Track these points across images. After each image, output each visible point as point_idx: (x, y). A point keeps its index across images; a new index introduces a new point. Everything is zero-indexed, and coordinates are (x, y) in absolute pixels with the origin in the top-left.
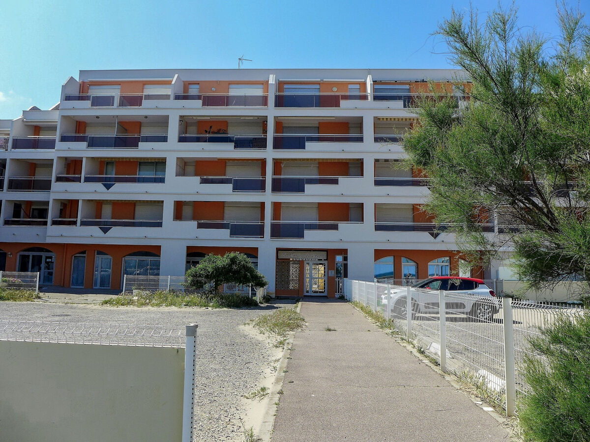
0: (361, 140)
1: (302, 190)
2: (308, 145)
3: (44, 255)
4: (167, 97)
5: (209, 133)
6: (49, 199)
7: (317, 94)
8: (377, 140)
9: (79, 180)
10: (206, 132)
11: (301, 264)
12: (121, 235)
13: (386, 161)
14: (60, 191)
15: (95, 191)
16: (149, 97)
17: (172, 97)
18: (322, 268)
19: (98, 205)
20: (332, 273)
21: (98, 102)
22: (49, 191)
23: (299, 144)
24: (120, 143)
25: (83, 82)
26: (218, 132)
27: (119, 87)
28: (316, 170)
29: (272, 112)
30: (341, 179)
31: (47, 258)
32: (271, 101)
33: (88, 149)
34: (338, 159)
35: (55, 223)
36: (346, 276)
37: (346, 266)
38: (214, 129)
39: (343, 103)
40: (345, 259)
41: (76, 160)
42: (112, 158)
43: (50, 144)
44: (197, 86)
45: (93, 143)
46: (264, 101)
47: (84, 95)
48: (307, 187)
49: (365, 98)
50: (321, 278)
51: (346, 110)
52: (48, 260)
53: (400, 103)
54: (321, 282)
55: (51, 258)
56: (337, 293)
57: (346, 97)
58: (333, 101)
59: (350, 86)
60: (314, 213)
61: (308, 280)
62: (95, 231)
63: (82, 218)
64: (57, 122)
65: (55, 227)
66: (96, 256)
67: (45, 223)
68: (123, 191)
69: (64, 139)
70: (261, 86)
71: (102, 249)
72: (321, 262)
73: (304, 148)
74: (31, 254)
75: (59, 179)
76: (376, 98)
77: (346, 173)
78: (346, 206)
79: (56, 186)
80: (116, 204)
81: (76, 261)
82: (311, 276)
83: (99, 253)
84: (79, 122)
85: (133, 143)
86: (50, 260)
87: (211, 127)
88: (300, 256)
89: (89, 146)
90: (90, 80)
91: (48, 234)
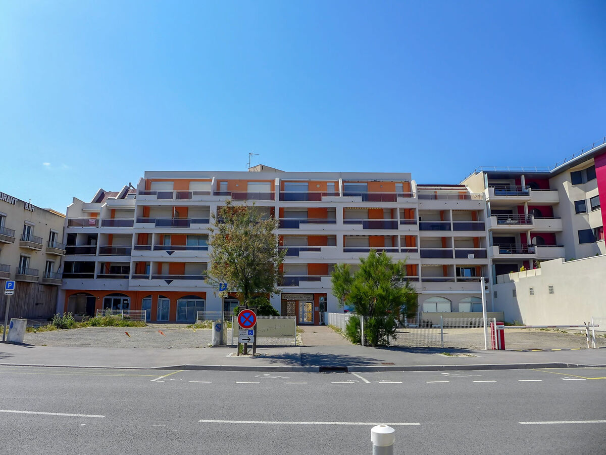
0: (335, 222)
1: (297, 255)
2: (301, 226)
3: (122, 298)
4: (208, 193)
6: (130, 260)
7: (307, 192)
8: (345, 222)
9: (149, 248)
11: (297, 302)
12: (179, 285)
13: (351, 236)
14: (137, 256)
15: (162, 256)
16: (196, 193)
17: (212, 194)
18: (310, 305)
19: (159, 265)
20: (317, 309)
21: (161, 196)
22: (130, 256)
23: (295, 225)
24: (177, 224)
25: (148, 179)
27: (173, 183)
28: (306, 242)
29: (277, 204)
30: (322, 248)
31: (124, 300)
32: (277, 196)
33: (156, 228)
34: (321, 235)
35: (134, 277)
36: (326, 311)
37: (326, 303)
39: (323, 198)
40: (326, 299)
43: (130, 224)
44: (226, 183)
45: (159, 223)
46: (272, 196)
47: (148, 191)
48: (301, 253)
49: (338, 195)
50: (309, 312)
51: (325, 202)
52: (124, 302)
53: (360, 198)
54: (310, 315)
55: (127, 300)
56: (320, 322)
57: (325, 195)
58: (317, 197)
59: (328, 184)
60: (305, 270)
61: (301, 313)
62: (162, 282)
63: (153, 274)
64: (134, 207)
65: (133, 280)
66: (159, 299)
67: (128, 277)
68: (180, 256)
69: (139, 221)
70: (269, 183)
71: (162, 295)
72: (310, 301)
73: (298, 228)
74: (113, 298)
75: (136, 248)
76: (344, 195)
77: (326, 244)
78: (326, 265)
79: (134, 252)
80: (172, 264)
81: (145, 303)
82: (303, 310)
83: (161, 297)
84: (146, 207)
85: (186, 224)
86: (126, 302)
88: (295, 298)
89: (156, 225)
90: (153, 178)
91: (130, 285)
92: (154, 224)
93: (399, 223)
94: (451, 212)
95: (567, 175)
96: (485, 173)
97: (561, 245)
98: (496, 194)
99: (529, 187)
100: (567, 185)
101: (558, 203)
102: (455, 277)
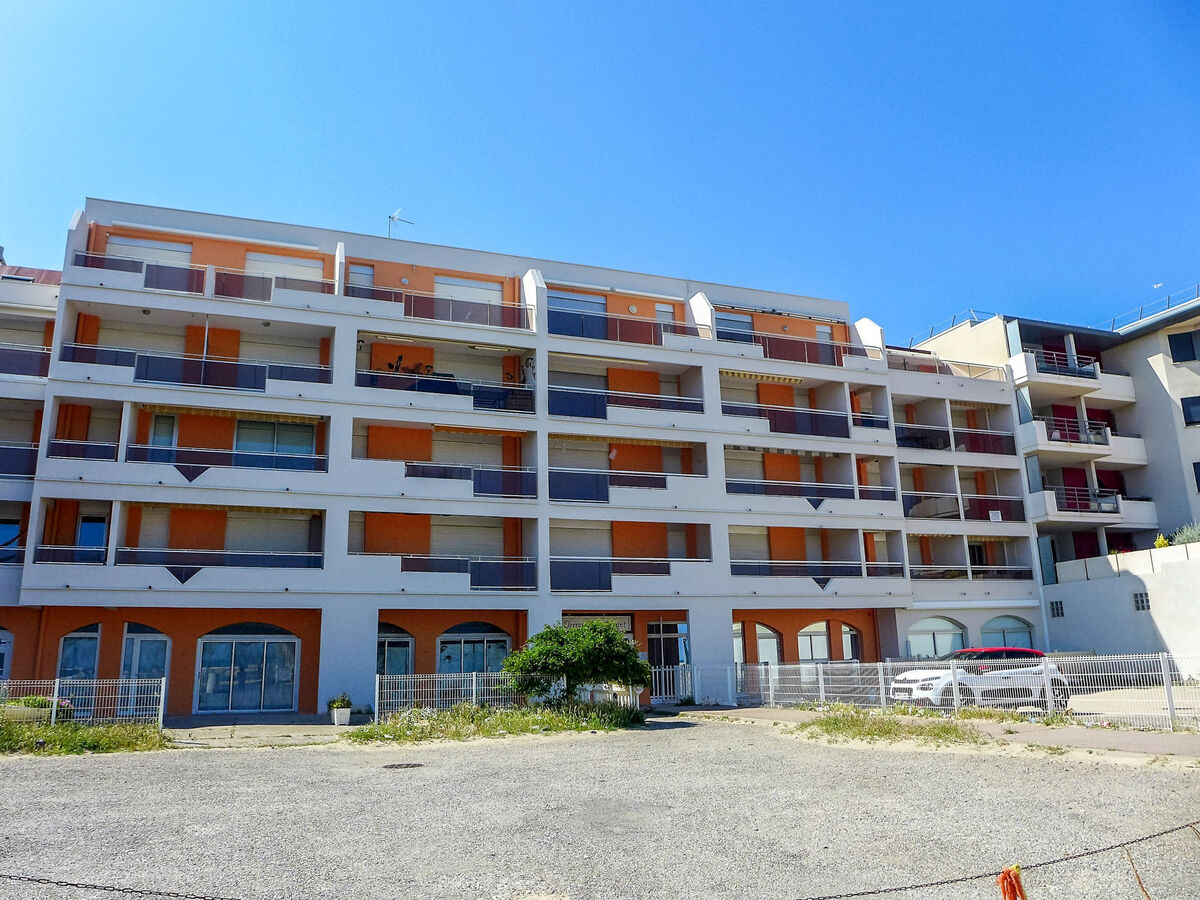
0: (700, 408)
1: (604, 497)
2: (612, 411)
4: (326, 288)
5: (397, 370)
6: (30, 495)
7: (601, 314)
8: (726, 410)
9: (110, 454)
10: (391, 366)
14: (60, 478)
15: (162, 483)
16: (285, 283)
17: (340, 290)
22: (33, 479)
23: (595, 408)
25: (96, 227)
26: (416, 370)
27: (188, 248)
28: (603, 459)
29: (542, 342)
30: (671, 479)
32: (542, 319)
33: (136, 384)
34: (646, 440)
35: (41, 556)
38: (406, 363)
39: (667, 338)
41: (74, 406)
42: (171, 407)
44: (367, 269)
45: (146, 370)
51: (670, 352)
53: (759, 349)
56: (654, 696)
59: (659, 307)
60: (604, 541)
62: (159, 577)
63: (120, 545)
64: (54, 312)
65: (41, 565)
66: (126, 635)
67: (19, 558)
69: (70, 355)
71: (143, 620)
73: (604, 416)
75: (55, 451)
79: (47, 466)
80: (179, 514)
81: (70, 651)
83: (135, 628)
84: (85, 316)
85: (251, 379)
87: (400, 358)
89: (138, 376)
90: (115, 222)
91: (25, 584)
92: (132, 370)
93: (850, 422)
94: (948, 403)
95: (1162, 339)
96: (1008, 319)
97: (1146, 496)
98: (1040, 370)
99: (1095, 361)
100: (1160, 363)
101: (1134, 403)
102: (969, 568)
